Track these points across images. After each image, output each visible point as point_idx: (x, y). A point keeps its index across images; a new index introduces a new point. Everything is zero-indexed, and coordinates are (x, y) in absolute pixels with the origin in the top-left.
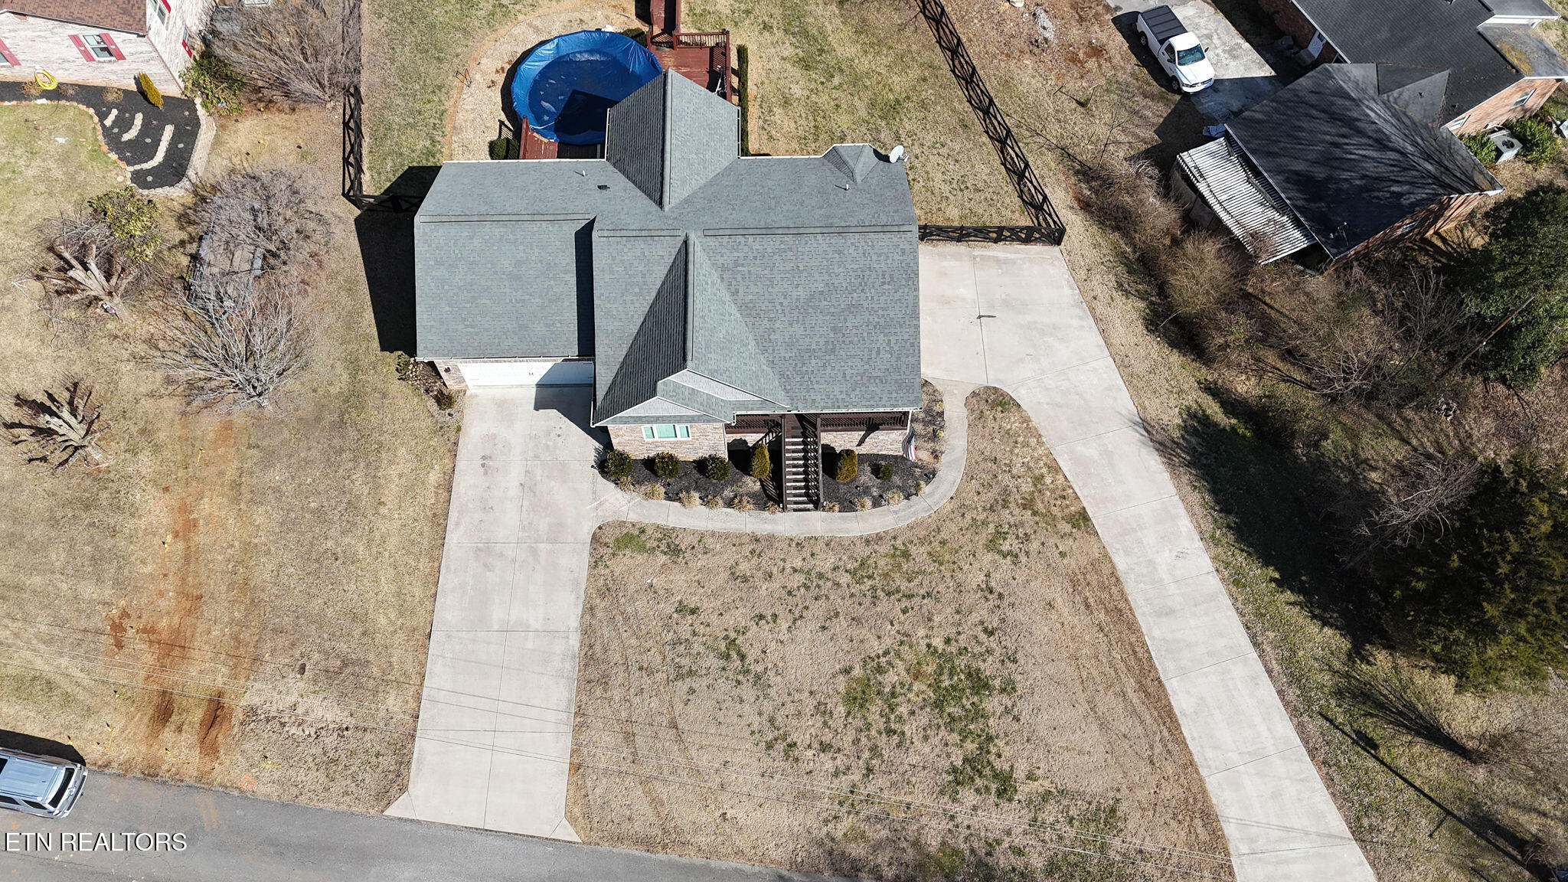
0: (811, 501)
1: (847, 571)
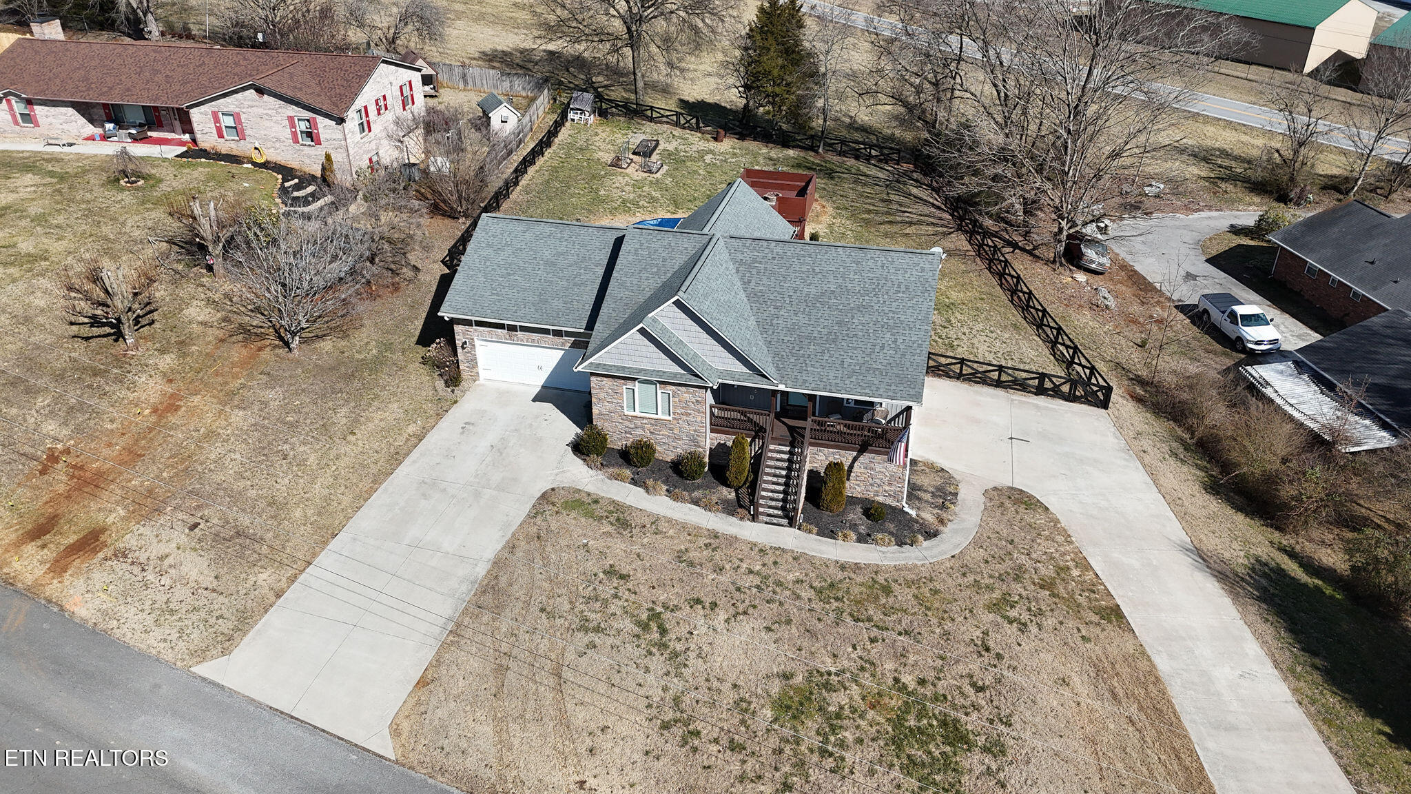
0: (786, 516)
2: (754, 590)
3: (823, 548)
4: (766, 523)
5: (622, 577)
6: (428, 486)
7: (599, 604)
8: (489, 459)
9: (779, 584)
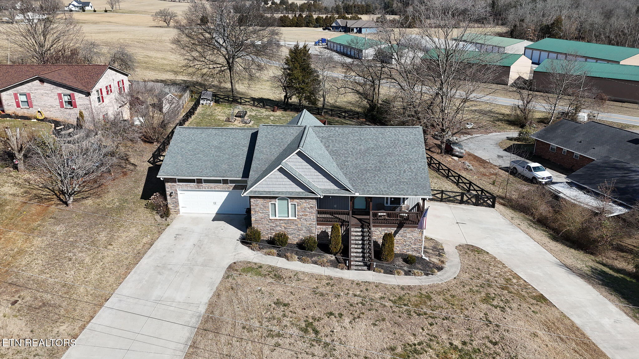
0: (365, 265)
1: (390, 300)
2: (360, 305)
3: (389, 279)
4: (355, 270)
5: (285, 305)
6: (161, 268)
7: (275, 321)
8: (194, 251)
9: (372, 300)
